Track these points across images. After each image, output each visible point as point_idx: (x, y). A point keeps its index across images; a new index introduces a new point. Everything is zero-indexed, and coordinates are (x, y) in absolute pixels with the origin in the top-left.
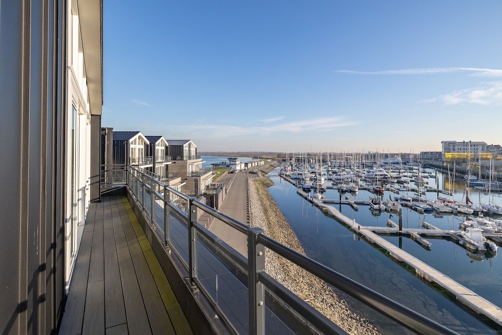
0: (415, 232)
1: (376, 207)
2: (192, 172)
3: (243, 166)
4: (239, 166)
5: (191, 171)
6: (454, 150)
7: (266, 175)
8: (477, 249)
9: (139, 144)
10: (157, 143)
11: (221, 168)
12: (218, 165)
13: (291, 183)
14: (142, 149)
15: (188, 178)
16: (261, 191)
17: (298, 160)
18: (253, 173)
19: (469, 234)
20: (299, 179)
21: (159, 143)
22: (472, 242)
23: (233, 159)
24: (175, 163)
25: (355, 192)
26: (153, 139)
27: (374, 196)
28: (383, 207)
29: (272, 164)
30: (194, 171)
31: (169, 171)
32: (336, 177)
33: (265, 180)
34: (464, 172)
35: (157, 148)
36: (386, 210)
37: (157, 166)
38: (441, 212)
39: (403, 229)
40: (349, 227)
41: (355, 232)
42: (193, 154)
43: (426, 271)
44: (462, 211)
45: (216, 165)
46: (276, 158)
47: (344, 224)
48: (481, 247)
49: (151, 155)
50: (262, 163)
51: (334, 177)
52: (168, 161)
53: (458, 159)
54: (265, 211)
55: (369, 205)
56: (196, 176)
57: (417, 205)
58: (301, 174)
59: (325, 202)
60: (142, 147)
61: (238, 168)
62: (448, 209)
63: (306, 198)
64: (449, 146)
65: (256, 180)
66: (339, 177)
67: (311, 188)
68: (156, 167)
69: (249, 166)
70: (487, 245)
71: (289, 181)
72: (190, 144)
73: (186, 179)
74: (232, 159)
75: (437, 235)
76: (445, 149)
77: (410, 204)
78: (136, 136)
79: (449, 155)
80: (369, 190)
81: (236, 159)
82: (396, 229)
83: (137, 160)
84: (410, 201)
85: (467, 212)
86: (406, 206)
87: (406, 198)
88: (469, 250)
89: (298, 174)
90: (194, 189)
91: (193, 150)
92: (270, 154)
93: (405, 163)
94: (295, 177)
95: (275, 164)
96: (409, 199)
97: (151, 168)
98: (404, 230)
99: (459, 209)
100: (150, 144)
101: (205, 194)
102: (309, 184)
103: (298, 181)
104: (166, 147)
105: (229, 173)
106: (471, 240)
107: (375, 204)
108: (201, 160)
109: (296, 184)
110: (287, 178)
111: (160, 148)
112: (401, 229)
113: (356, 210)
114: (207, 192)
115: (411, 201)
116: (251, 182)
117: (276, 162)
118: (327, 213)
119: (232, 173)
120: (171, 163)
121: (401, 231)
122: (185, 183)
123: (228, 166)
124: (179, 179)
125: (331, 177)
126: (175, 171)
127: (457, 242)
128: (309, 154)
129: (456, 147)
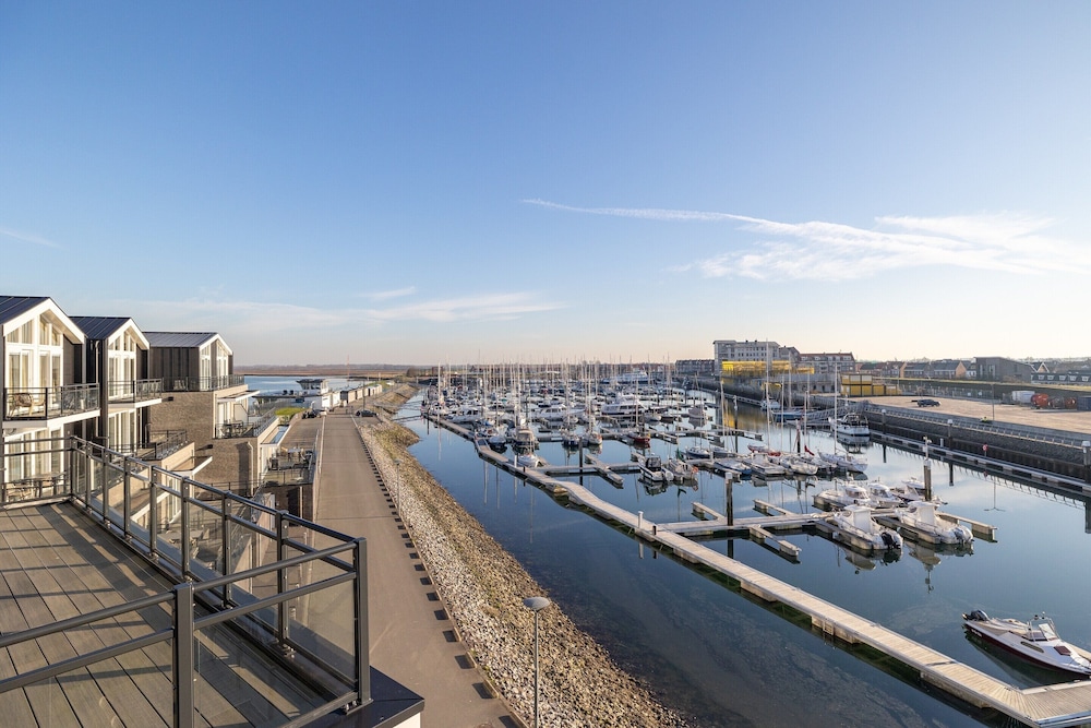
0: (756, 524)
1: (656, 475)
2: (226, 425)
3: (337, 397)
4: (328, 400)
5: (222, 422)
6: (733, 355)
7: (394, 417)
8: (873, 549)
9: (43, 341)
10: (112, 339)
11: (282, 405)
12: (273, 398)
13: (458, 433)
14: (56, 359)
15: (215, 443)
16: (400, 458)
17: (456, 382)
18: (366, 414)
19: (850, 519)
20: (470, 422)
21: (117, 341)
22: (860, 534)
23: (311, 382)
24: (171, 399)
25: (597, 445)
26: (99, 329)
27: (634, 451)
28: (669, 475)
29: (399, 391)
30: (230, 420)
31: (153, 425)
32: (548, 415)
33: (398, 431)
34: (759, 396)
35: (111, 354)
36: (675, 481)
37: (112, 413)
38: (768, 476)
39: (734, 522)
40: (626, 529)
41: (642, 538)
42: (222, 375)
43: (836, 620)
44: (800, 470)
45: (267, 398)
46: (404, 378)
47: (612, 522)
48: (880, 544)
49: (90, 379)
50: (379, 389)
51: (544, 415)
52: (146, 395)
53: (743, 371)
54: (434, 511)
55: (638, 471)
56: (243, 434)
57: (726, 465)
58: (475, 412)
59: (548, 474)
60: (58, 350)
61: (326, 404)
62: (777, 469)
63: (505, 468)
64: (726, 349)
65: (379, 432)
66: (554, 415)
67: (507, 442)
68: (110, 415)
69: (351, 396)
70: (887, 539)
71: (452, 430)
72: (214, 346)
73: (210, 447)
74: (308, 382)
75: (794, 526)
76: (720, 355)
77: (711, 463)
78: (33, 314)
79: (728, 366)
80: (620, 440)
81: (319, 382)
82: (720, 522)
83: (37, 398)
84: (708, 457)
85: (808, 472)
86: (703, 468)
87: (700, 452)
88: (858, 551)
89: (470, 412)
90: (236, 473)
91: (222, 359)
92: (386, 368)
93: (655, 383)
94: (461, 418)
95: (405, 391)
96: (706, 453)
97: (91, 422)
98: (738, 524)
99: (794, 467)
100: (88, 341)
101: (270, 486)
102: (500, 432)
103: (471, 427)
104: (143, 354)
105: (304, 417)
106: (859, 532)
107: (654, 469)
108: (245, 387)
109: (470, 436)
110: (443, 422)
111: (120, 356)
112: (730, 522)
113: (619, 485)
114: (274, 477)
115: (712, 457)
116: (366, 434)
117: (406, 387)
118: (564, 500)
119: (312, 416)
120: (159, 401)
121: (731, 527)
122: (210, 460)
123: (300, 400)
124: (189, 451)
125: (538, 416)
126: (170, 425)
127: (829, 537)
128: (473, 369)
129: (736, 350)
